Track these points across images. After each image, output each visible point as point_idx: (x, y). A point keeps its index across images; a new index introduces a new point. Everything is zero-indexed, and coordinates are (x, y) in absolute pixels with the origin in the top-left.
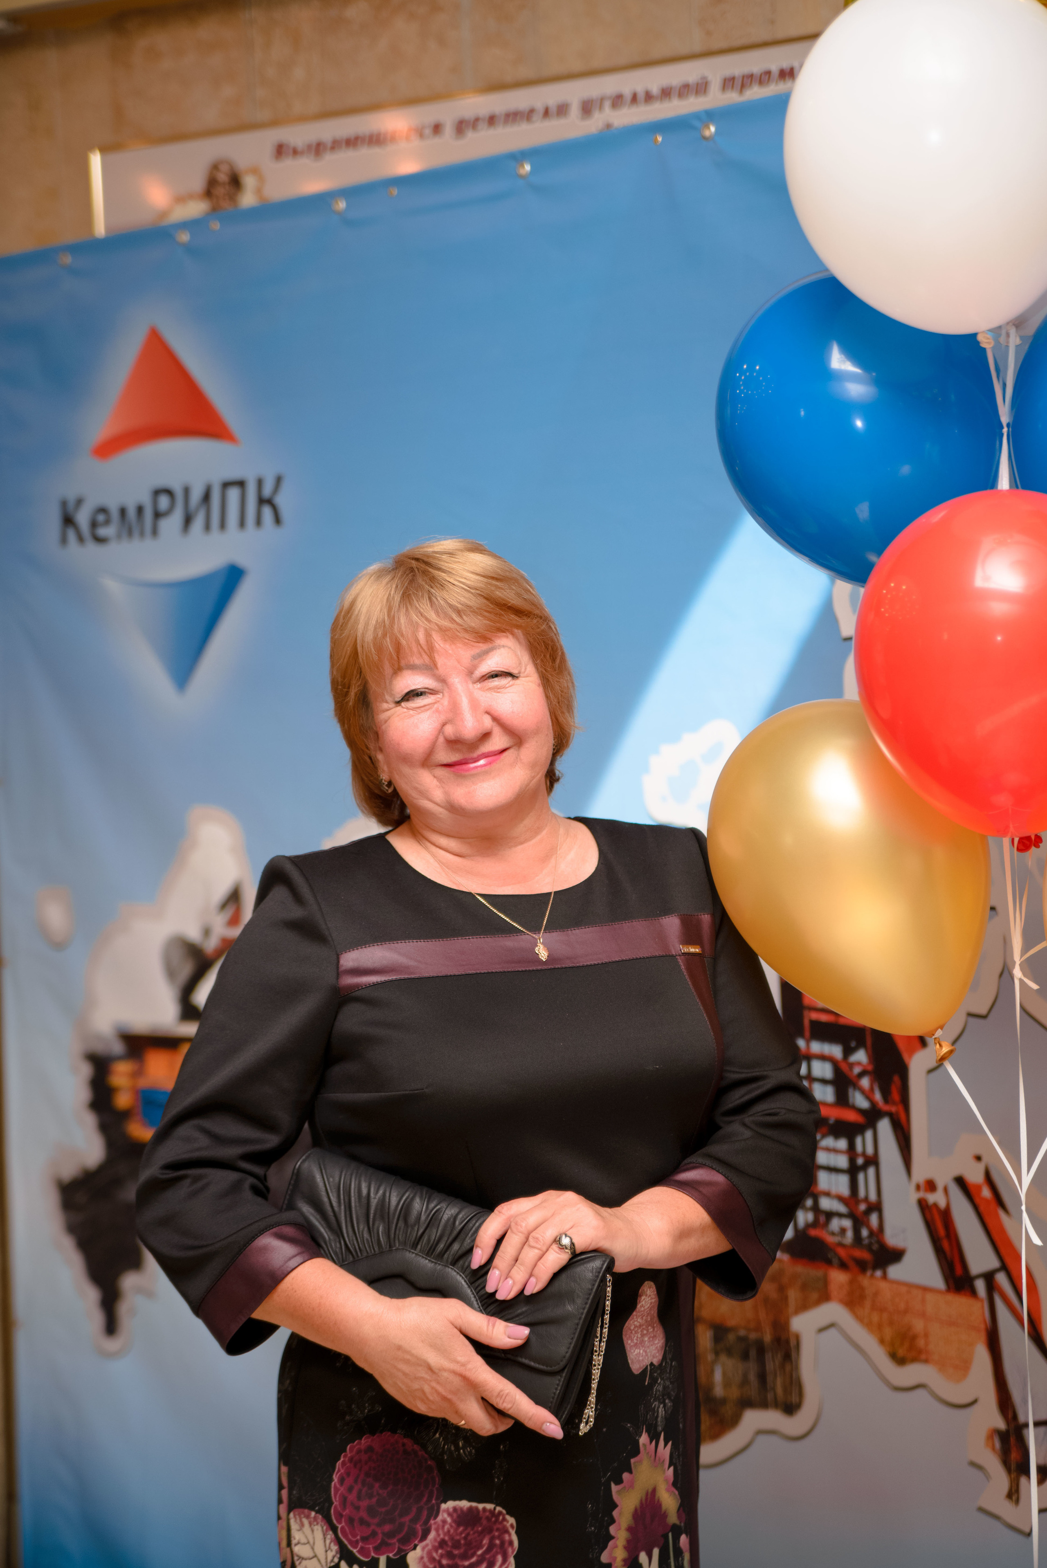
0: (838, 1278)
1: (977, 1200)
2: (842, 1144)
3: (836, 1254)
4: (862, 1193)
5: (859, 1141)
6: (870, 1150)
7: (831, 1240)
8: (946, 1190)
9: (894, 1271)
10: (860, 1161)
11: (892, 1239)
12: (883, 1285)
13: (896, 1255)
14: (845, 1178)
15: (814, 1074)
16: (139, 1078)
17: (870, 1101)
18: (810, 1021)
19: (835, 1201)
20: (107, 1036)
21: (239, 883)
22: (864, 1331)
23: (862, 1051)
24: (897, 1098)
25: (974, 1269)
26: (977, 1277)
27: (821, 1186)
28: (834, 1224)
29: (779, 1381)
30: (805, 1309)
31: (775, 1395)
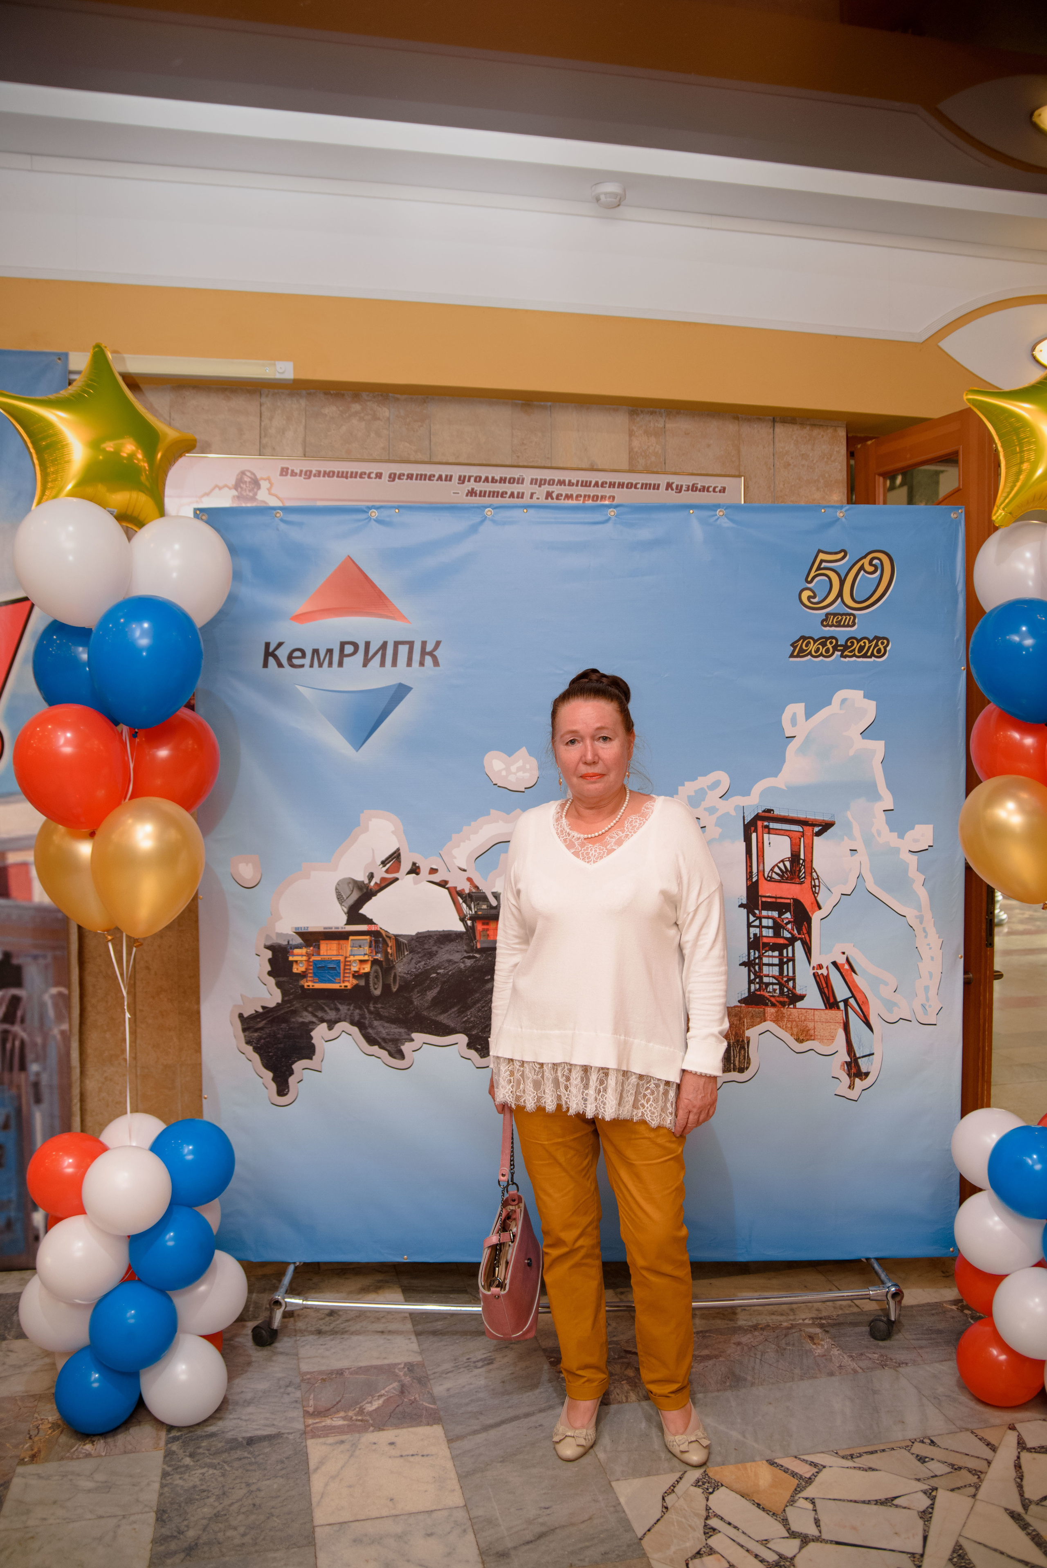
0: (770, 1011)
1: (842, 971)
2: (777, 953)
3: (770, 1001)
4: (785, 974)
5: (785, 951)
6: (790, 955)
7: (767, 995)
8: (827, 968)
9: (799, 1005)
10: (785, 960)
11: (799, 991)
12: (795, 1010)
13: (801, 998)
14: (777, 968)
15: (763, 925)
16: (313, 955)
17: (791, 934)
18: (762, 902)
19: (771, 978)
20: (287, 935)
21: (398, 850)
22: (783, 1031)
23: (788, 913)
24: (805, 931)
25: (839, 999)
26: (841, 1001)
27: (765, 972)
28: (770, 988)
29: (737, 1059)
30: (753, 1026)
31: (734, 1065)
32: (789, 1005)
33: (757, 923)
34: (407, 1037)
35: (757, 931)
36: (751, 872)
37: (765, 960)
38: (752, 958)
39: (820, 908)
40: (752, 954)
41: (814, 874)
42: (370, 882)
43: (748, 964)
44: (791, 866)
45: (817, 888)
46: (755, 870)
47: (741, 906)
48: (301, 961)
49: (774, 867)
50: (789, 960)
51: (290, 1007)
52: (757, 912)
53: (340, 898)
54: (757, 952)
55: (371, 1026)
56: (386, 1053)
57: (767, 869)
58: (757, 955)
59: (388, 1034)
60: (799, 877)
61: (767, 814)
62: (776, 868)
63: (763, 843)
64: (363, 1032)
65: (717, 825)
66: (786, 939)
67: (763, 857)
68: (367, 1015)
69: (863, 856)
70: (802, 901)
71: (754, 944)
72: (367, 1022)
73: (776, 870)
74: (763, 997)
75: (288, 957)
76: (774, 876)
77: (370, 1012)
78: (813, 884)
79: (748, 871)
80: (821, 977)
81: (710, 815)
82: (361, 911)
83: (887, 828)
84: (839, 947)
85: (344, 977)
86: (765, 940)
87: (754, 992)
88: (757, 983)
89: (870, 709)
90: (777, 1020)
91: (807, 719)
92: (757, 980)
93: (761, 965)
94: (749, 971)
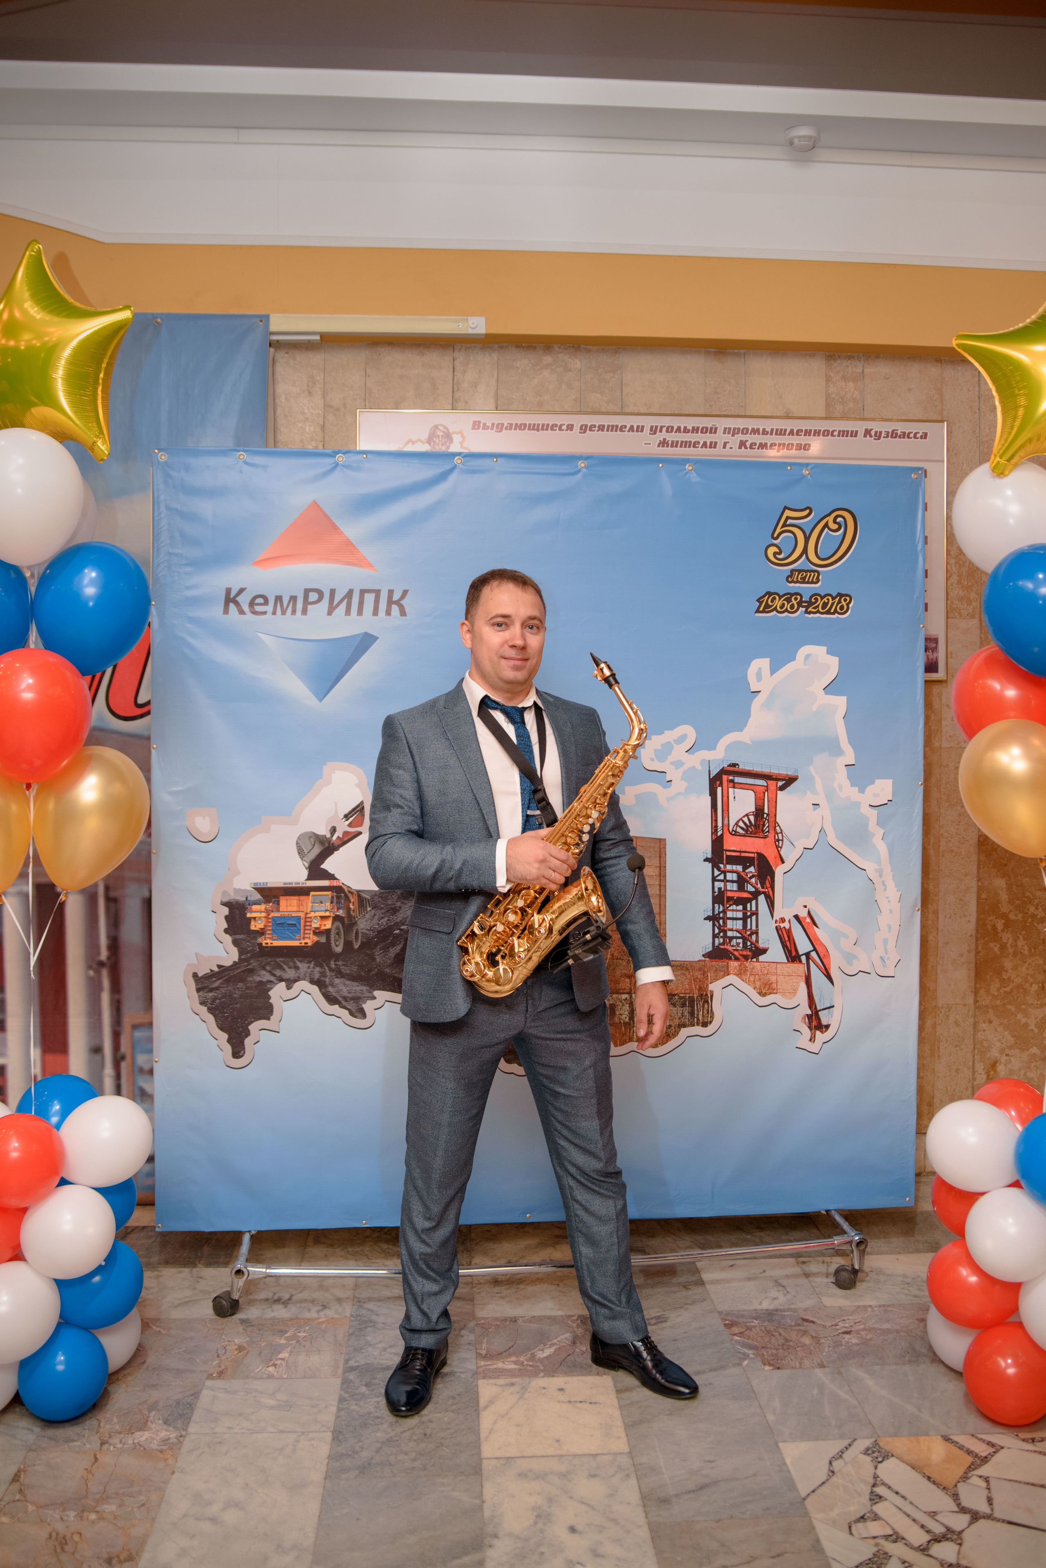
0: (733, 965)
1: (803, 924)
2: (740, 907)
3: (733, 954)
4: (748, 927)
5: (748, 905)
6: (753, 909)
7: (730, 949)
8: (789, 922)
9: (761, 958)
10: (748, 914)
11: (761, 945)
12: (756, 964)
13: (764, 951)
14: (740, 922)
15: (728, 879)
16: (272, 911)
17: (755, 888)
18: (727, 856)
19: (734, 932)
20: (245, 890)
21: (362, 803)
22: (745, 985)
23: (752, 867)
24: (768, 886)
25: (801, 952)
26: (802, 955)
27: (728, 927)
28: (734, 942)
29: (701, 1013)
30: (716, 980)
31: (698, 1019)
32: (752, 959)
33: (721, 877)
34: (369, 995)
35: (722, 885)
36: (716, 826)
37: (729, 914)
38: (716, 912)
39: (782, 862)
40: (716, 908)
41: (777, 828)
42: (332, 836)
43: (713, 918)
44: (756, 820)
45: (780, 842)
46: (719, 824)
47: (706, 860)
48: (260, 917)
49: (738, 821)
50: (752, 914)
51: (247, 966)
52: (722, 866)
53: (301, 853)
54: (721, 906)
55: (332, 985)
56: (346, 1012)
57: (732, 823)
58: (721, 909)
59: (349, 993)
60: (762, 831)
61: (731, 769)
62: (741, 822)
63: (728, 797)
64: (323, 991)
65: (682, 779)
66: (750, 893)
67: (728, 811)
68: (328, 973)
69: (824, 810)
70: (765, 855)
71: (719, 898)
72: (327, 981)
73: (741, 824)
74: (726, 951)
75: (246, 914)
76: (739, 830)
77: (331, 970)
78: (776, 838)
79: (714, 825)
80: (783, 930)
81: (676, 769)
82: (323, 866)
83: (848, 783)
84: (800, 901)
85: (304, 934)
86: (729, 894)
87: (718, 946)
88: (721, 937)
89: (832, 664)
90: (740, 974)
91: (772, 674)
92: (722, 934)
93: (725, 919)
94: (714, 925)
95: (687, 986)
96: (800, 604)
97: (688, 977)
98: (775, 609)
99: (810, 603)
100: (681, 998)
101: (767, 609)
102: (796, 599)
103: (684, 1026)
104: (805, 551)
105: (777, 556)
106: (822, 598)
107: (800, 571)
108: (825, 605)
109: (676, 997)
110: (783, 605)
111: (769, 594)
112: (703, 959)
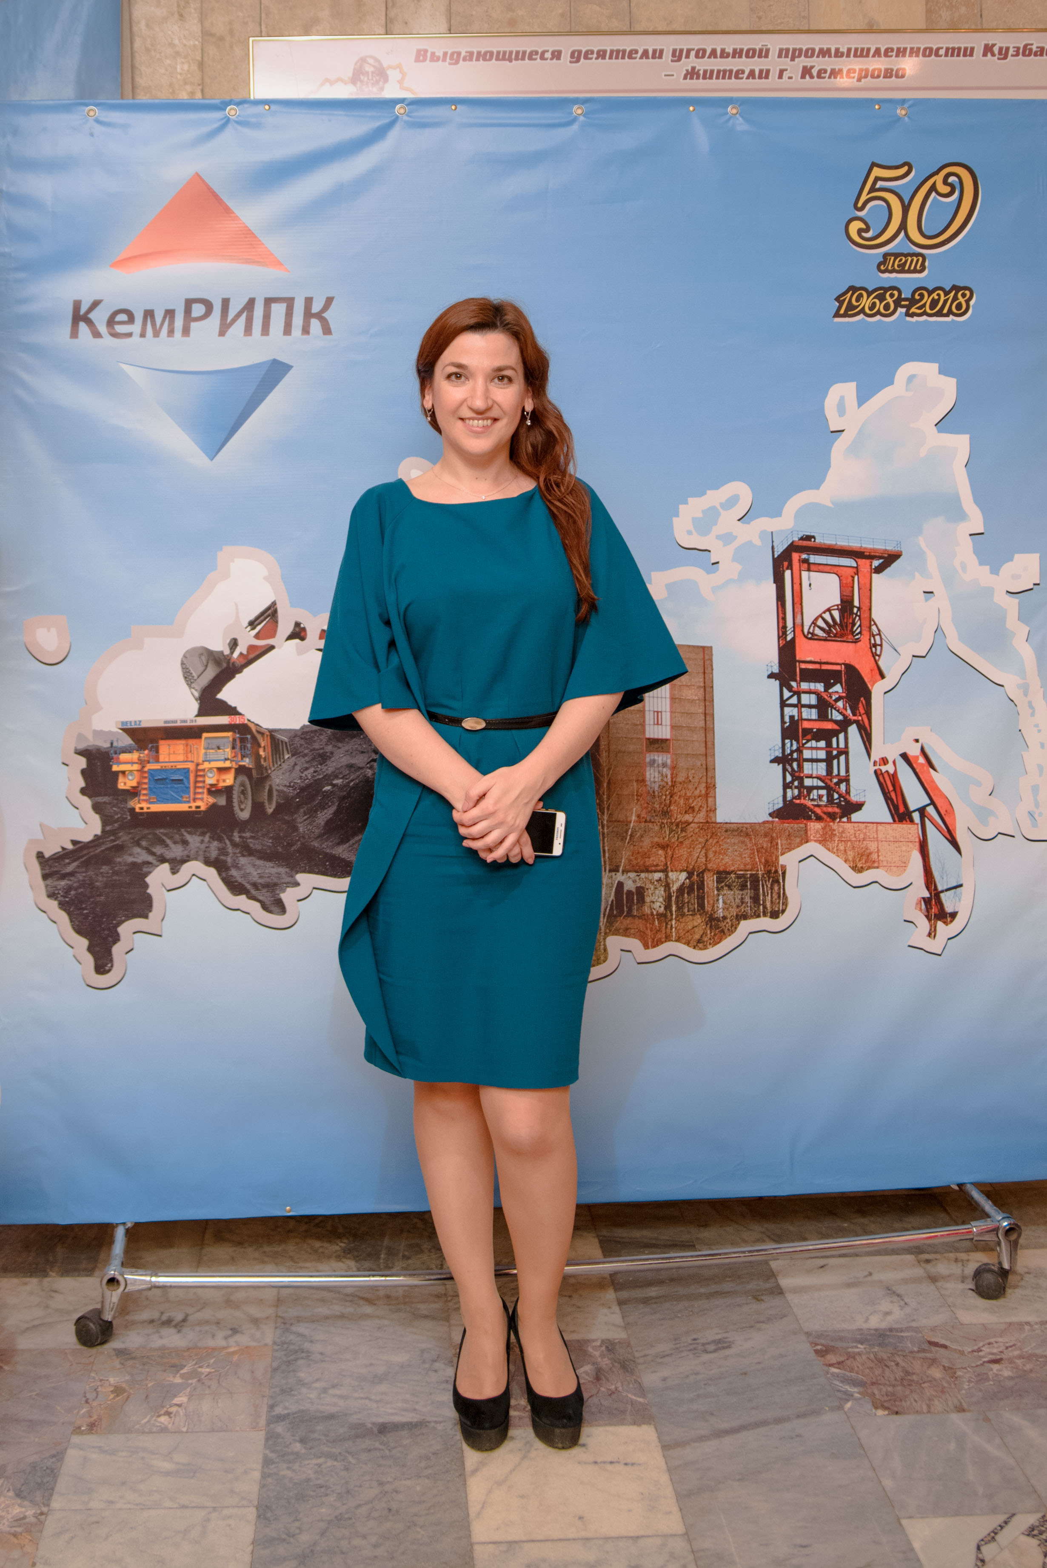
0: (815, 827)
1: (915, 765)
2: (822, 744)
3: (813, 812)
4: (835, 772)
5: (834, 740)
6: (842, 745)
7: (809, 804)
8: (894, 762)
9: (855, 817)
10: (835, 753)
11: (854, 797)
12: (849, 825)
13: (858, 806)
14: (823, 765)
15: (803, 703)
16: (149, 762)
17: (843, 715)
18: (801, 670)
19: (815, 780)
20: (110, 732)
21: (274, 603)
22: (833, 856)
23: (839, 685)
24: (862, 711)
25: (912, 808)
26: (914, 811)
27: (806, 772)
28: (814, 794)
29: (769, 898)
30: (790, 850)
31: (765, 907)
32: (841, 817)
33: (794, 700)
34: (289, 879)
35: (794, 712)
36: (785, 627)
37: (807, 754)
38: (788, 751)
39: (882, 676)
40: (788, 745)
41: (874, 628)
43: (782, 760)
44: (842, 616)
45: (879, 648)
46: (789, 624)
47: (771, 676)
48: (131, 771)
49: (816, 619)
50: (840, 753)
51: (114, 841)
52: (794, 684)
54: (794, 743)
55: (236, 866)
56: (258, 905)
57: (807, 623)
58: (795, 747)
59: (261, 877)
60: (852, 632)
61: (805, 543)
62: (820, 620)
63: (801, 584)
64: (224, 875)
65: (735, 559)
66: (836, 722)
67: (801, 604)
68: (230, 849)
69: (942, 600)
70: (857, 667)
71: (791, 731)
72: (229, 860)
73: (821, 623)
74: (803, 807)
75: (111, 766)
76: (818, 632)
77: (235, 845)
78: (873, 642)
79: (781, 625)
80: (886, 775)
81: (724, 545)
83: (975, 560)
84: (911, 732)
85: (195, 793)
86: (806, 725)
87: (791, 801)
88: (796, 787)
89: (948, 387)
90: (825, 840)
91: (860, 404)
92: (796, 783)
93: (801, 761)
94: (785, 770)
95: (748, 860)
96: (898, 303)
97: (749, 845)
98: (862, 311)
99: (912, 301)
100: (739, 877)
101: (851, 311)
102: (892, 296)
103: (745, 917)
104: (903, 226)
105: (865, 235)
106: (930, 293)
107: (896, 255)
108: (934, 303)
109: (733, 876)
110: (874, 304)
111: (853, 289)
112: (770, 819)
